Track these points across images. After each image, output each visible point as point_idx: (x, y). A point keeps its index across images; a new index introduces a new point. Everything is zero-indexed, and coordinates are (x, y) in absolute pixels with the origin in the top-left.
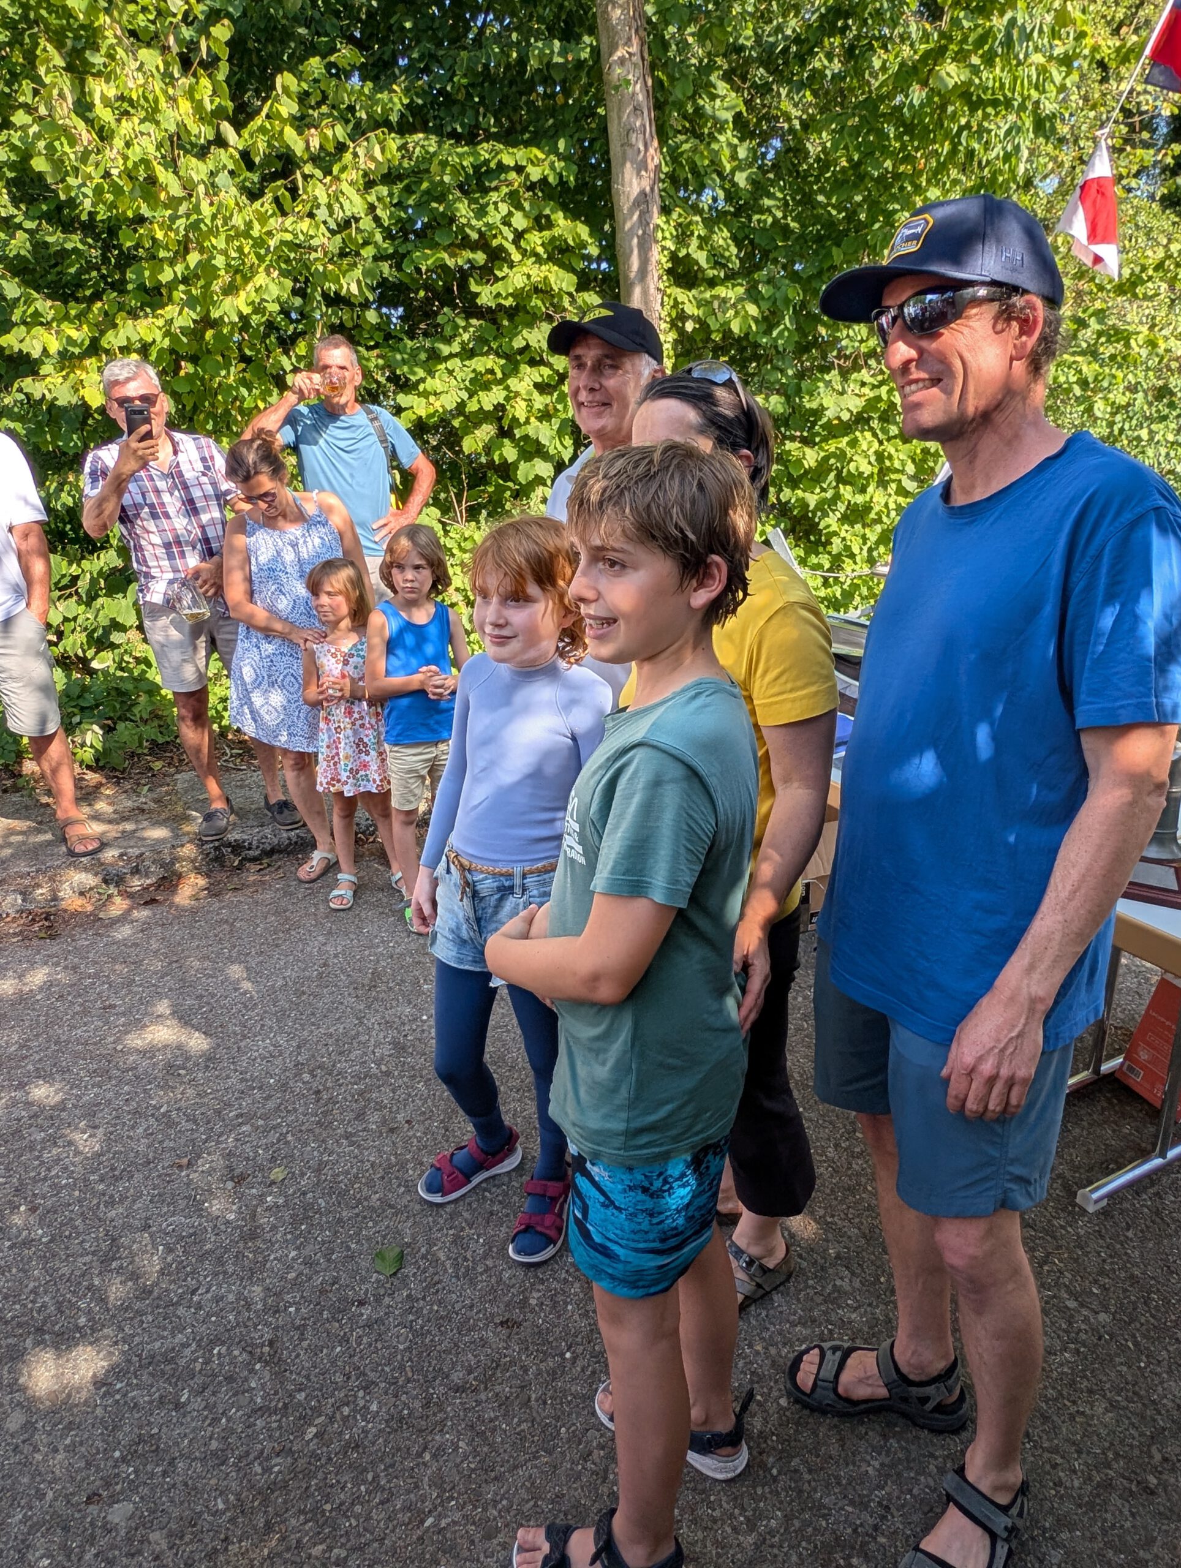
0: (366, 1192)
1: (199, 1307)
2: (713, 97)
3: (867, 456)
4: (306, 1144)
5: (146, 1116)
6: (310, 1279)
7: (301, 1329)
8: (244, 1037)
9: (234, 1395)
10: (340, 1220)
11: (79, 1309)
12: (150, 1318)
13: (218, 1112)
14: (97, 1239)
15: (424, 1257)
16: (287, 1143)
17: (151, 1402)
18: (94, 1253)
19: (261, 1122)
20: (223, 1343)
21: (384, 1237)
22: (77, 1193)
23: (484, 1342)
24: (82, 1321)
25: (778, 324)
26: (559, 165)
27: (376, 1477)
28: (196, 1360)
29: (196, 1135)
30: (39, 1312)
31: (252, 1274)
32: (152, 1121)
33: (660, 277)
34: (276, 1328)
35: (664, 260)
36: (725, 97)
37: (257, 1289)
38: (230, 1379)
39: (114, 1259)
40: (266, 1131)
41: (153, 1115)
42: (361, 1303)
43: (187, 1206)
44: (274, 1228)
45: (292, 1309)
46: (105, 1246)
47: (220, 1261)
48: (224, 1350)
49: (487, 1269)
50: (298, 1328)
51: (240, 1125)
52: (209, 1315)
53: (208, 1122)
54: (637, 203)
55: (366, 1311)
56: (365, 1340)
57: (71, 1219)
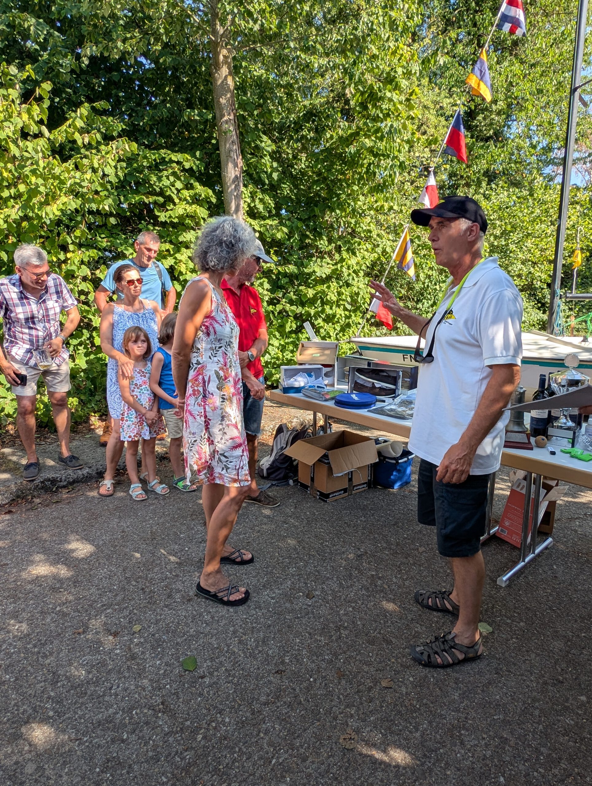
0: (186, 629)
1: (116, 695)
2: (261, 142)
3: (333, 293)
4: (145, 613)
5: (49, 613)
6: (171, 672)
7: (176, 694)
8: (91, 569)
9: (153, 729)
10: (177, 644)
11: (47, 708)
12: (91, 705)
13: (91, 606)
14: (43, 674)
15: (227, 652)
16: (134, 614)
17: (107, 742)
18: (45, 681)
19: (116, 607)
20: (137, 708)
21: (203, 647)
22: (22, 655)
23: (270, 682)
24: (51, 713)
25: (293, 237)
26: (198, 162)
27: (240, 749)
28: (124, 718)
29: (82, 618)
30: (23, 714)
31: (140, 675)
32: (53, 615)
33: (244, 214)
34: (163, 696)
35: (246, 207)
36: (266, 142)
37: (145, 681)
38: (147, 723)
39: (57, 682)
40: (121, 610)
41: (53, 612)
42: (202, 677)
43: (90, 651)
44: (143, 653)
45: (168, 686)
46: (50, 676)
47: (119, 672)
48: (138, 711)
49: (260, 652)
50: (174, 694)
51: (105, 610)
52: (123, 697)
53: (87, 611)
54: (234, 182)
55: (207, 680)
56: (211, 692)
57: (24, 668)
